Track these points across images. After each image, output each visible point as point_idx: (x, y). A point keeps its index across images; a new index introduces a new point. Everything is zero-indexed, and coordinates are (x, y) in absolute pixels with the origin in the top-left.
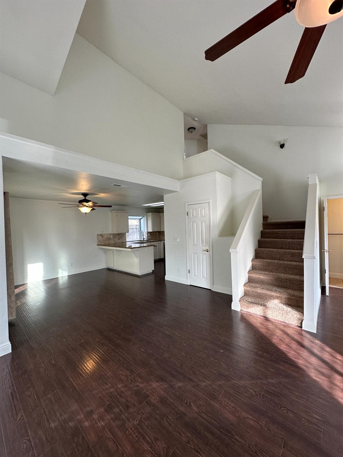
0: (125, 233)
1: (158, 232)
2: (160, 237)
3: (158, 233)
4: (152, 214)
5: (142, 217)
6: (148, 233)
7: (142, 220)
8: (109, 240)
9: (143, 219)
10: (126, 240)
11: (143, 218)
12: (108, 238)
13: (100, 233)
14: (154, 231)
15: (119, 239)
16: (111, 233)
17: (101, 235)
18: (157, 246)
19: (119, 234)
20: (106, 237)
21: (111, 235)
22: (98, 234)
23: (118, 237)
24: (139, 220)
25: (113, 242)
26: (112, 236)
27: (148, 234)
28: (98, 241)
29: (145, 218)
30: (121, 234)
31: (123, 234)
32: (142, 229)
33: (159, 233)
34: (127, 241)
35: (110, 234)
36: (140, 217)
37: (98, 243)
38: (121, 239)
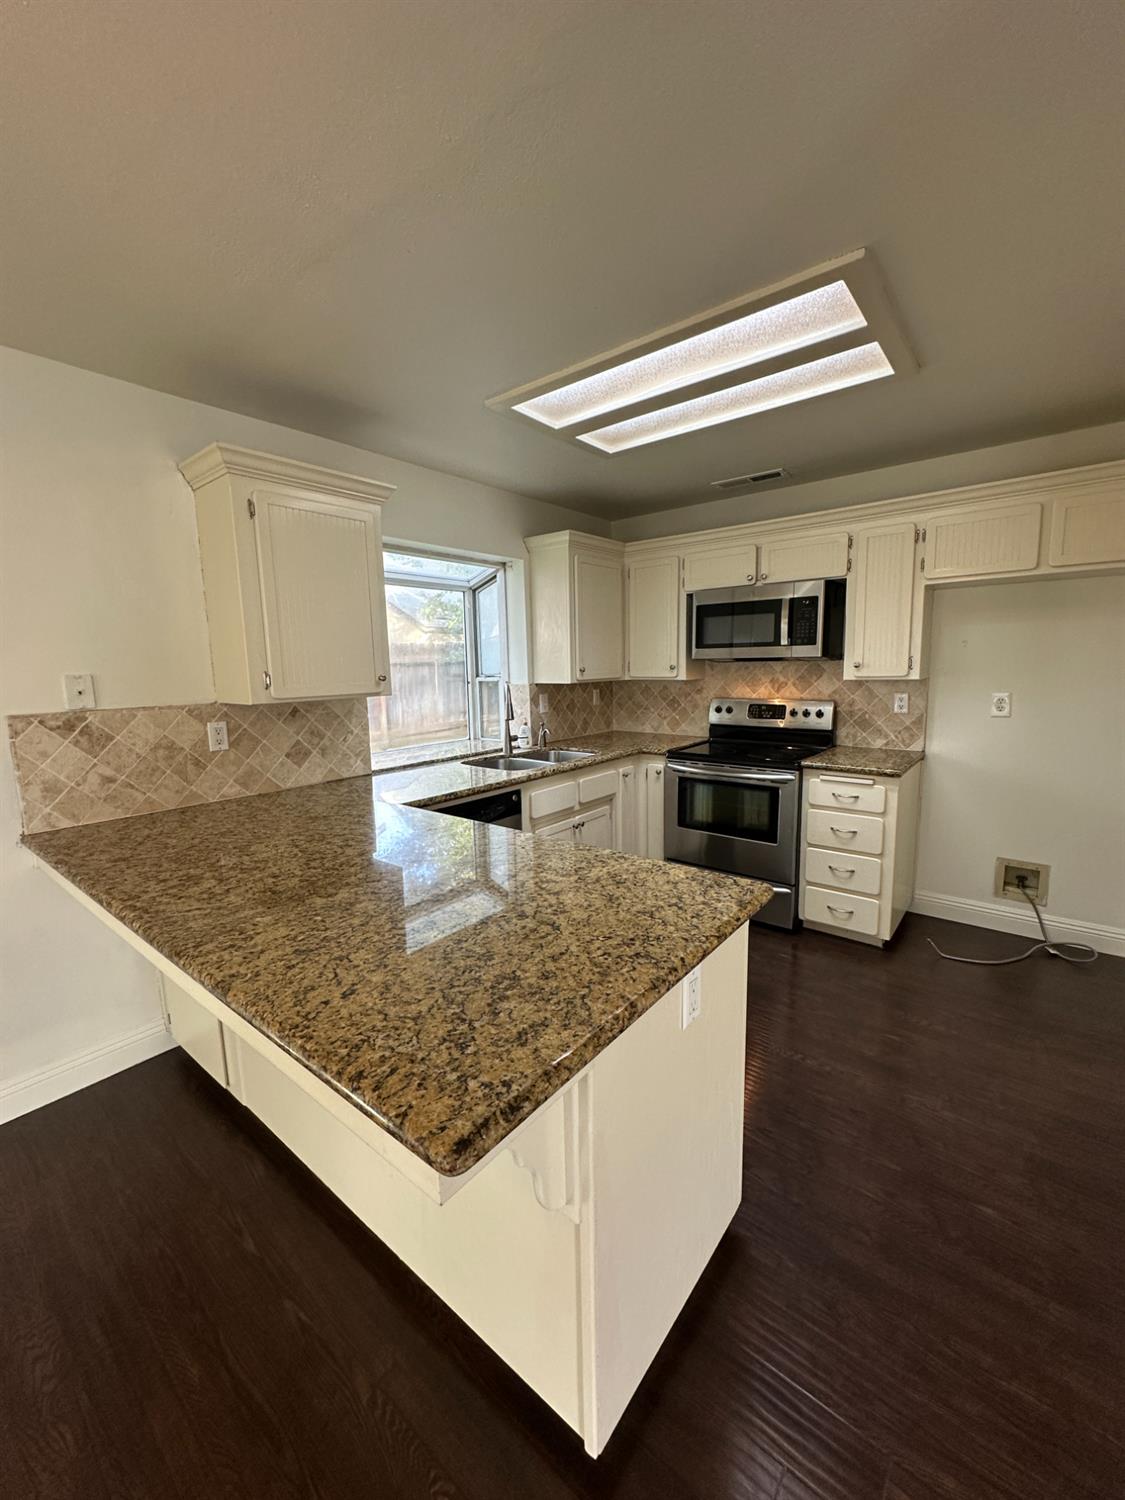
0: (361, 699)
1: (596, 684)
2: (609, 724)
3: (595, 693)
4: (571, 543)
5: (490, 570)
6: (541, 690)
7: (489, 599)
8: (181, 772)
9: (494, 589)
10: (367, 761)
11: (500, 575)
12: (171, 747)
13: (62, 703)
14: (589, 676)
15: (298, 754)
16: (207, 695)
17: (70, 724)
18: (619, 801)
19: (293, 711)
20: (141, 749)
21: (203, 721)
22: (27, 719)
23: (287, 735)
24: (469, 595)
25: (232, 790)
26: (215, 735)
27: (534, 701)
28: (36, 792)
29: (515, 576)
30: (312, 705)
31: (338, 710)
32: (491, 662)
33: (602, 697)
34: (374, 767)
35: (200, 714)
36: (475, 573)
37: (28, 814)
38: (323, 752)
